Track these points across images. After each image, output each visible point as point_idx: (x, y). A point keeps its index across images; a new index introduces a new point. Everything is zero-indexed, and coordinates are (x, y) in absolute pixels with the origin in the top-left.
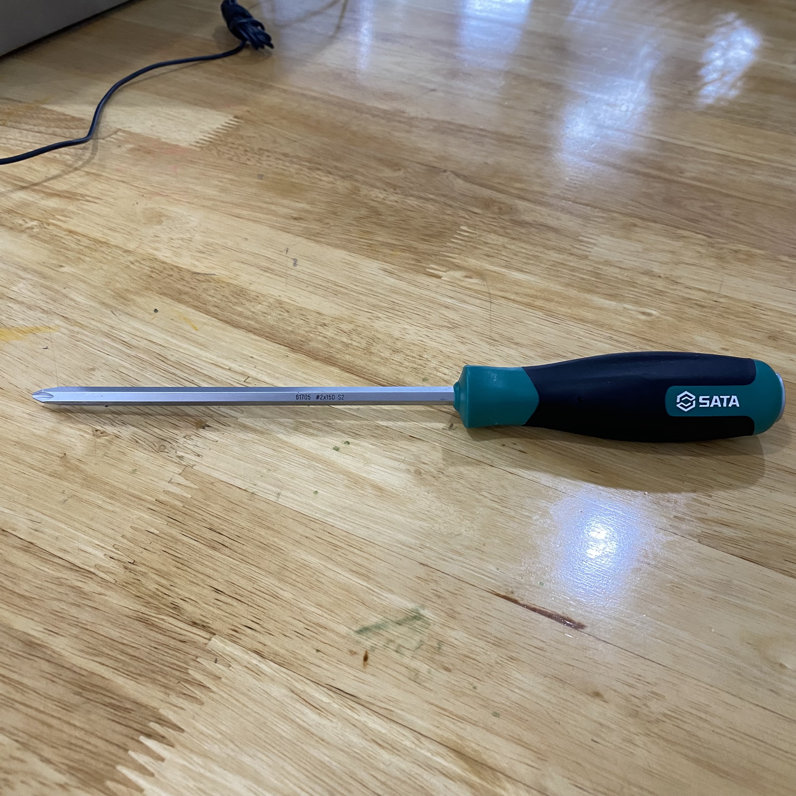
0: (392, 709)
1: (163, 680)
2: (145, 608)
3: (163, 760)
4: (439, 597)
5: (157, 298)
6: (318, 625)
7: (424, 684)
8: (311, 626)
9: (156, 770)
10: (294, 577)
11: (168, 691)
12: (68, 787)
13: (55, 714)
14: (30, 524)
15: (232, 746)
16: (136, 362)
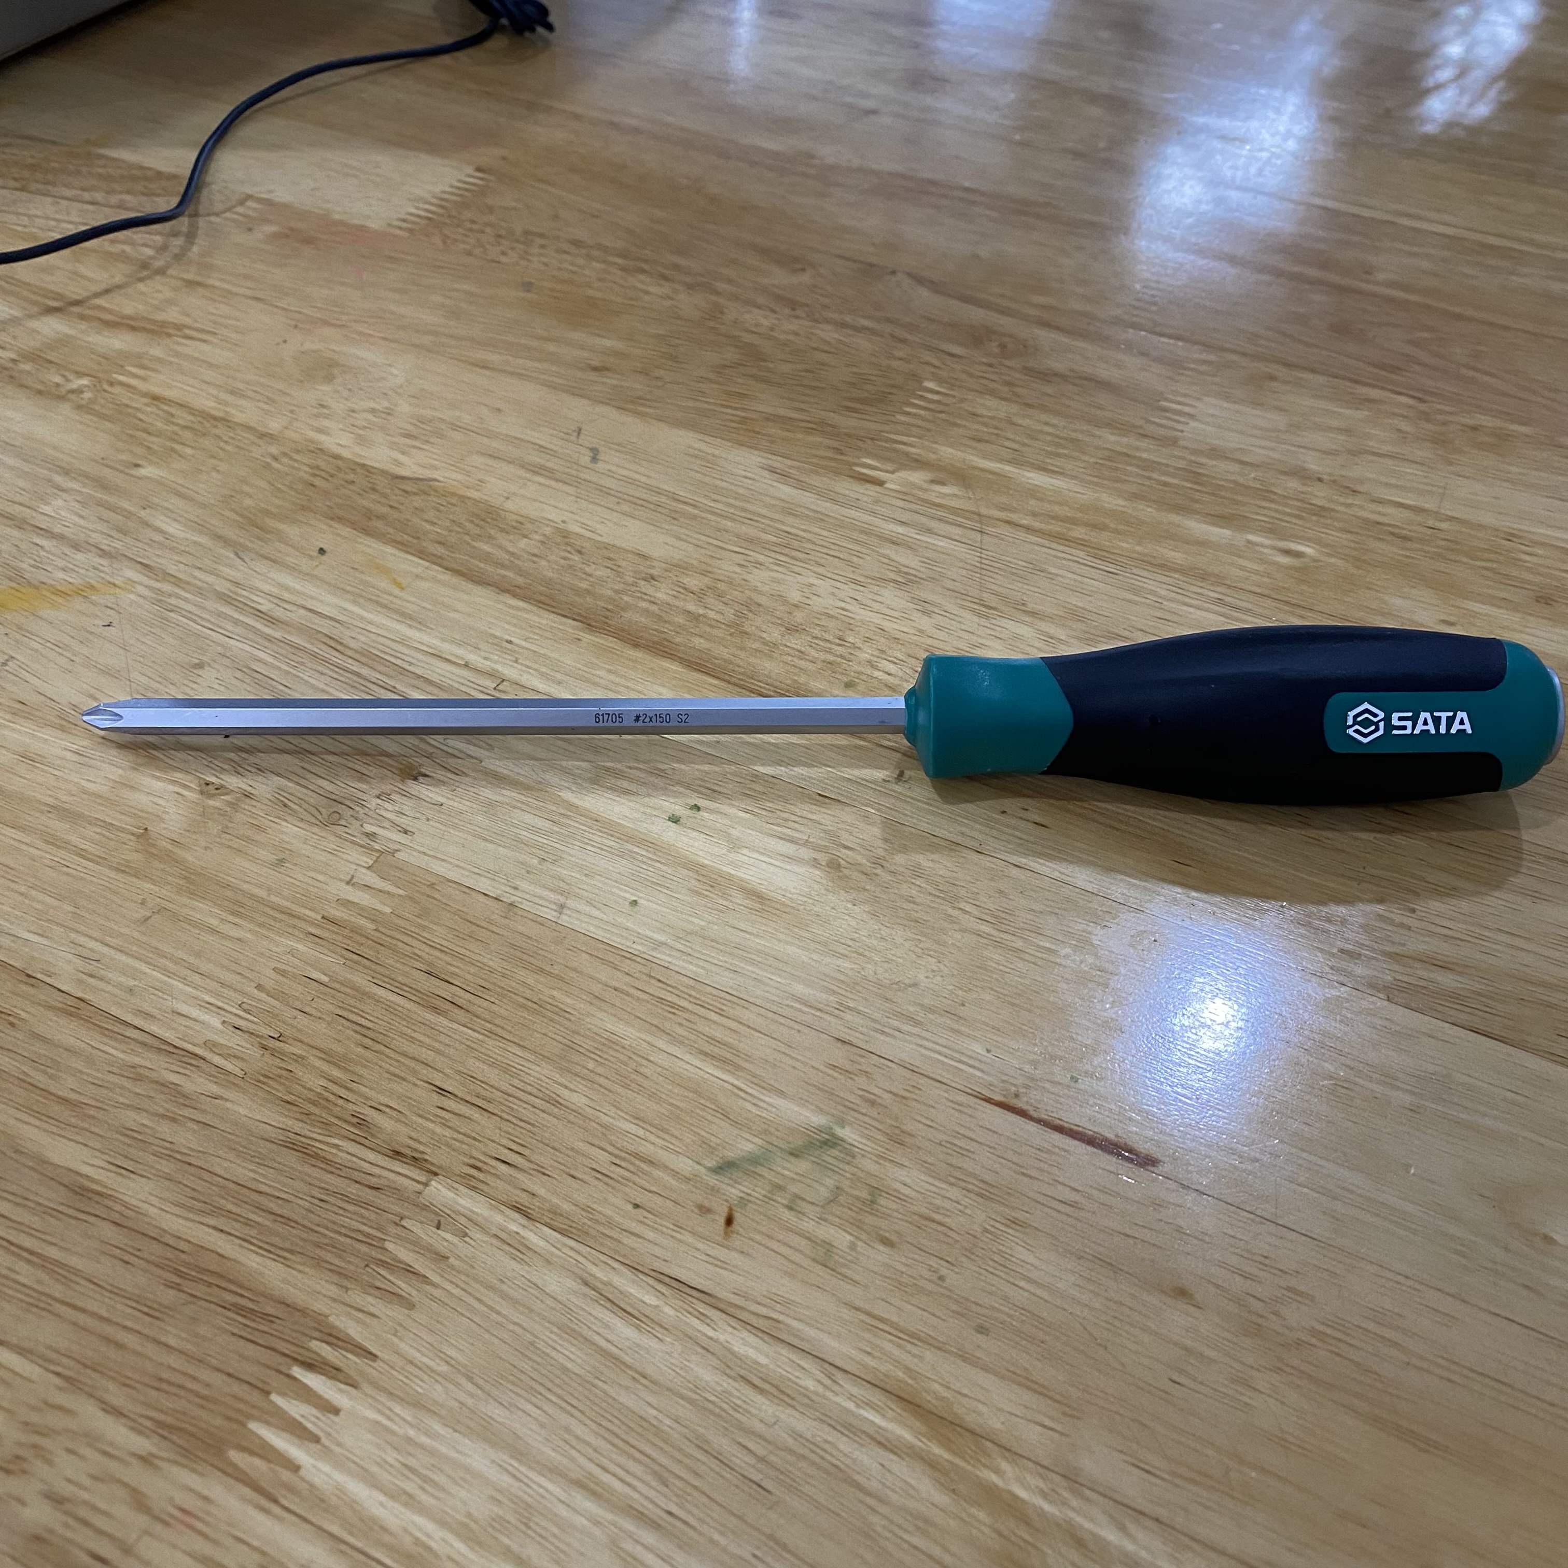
0: (781, 1318)
1: (337, 1261)
2: (301, 1124)
3: (336, 1411)
4: (873, 1103)
5: (324, 527)
6: (636, 1155)
7: (844, 1270)
8: (624, 1159)
9: (322, 1430)
10: (591, 1065)
11: (346, 1283)
12: (156, 1461)
13: (128, 1324)
14: (78, 962)
15: (470, 1387)
16: (283, 652)
